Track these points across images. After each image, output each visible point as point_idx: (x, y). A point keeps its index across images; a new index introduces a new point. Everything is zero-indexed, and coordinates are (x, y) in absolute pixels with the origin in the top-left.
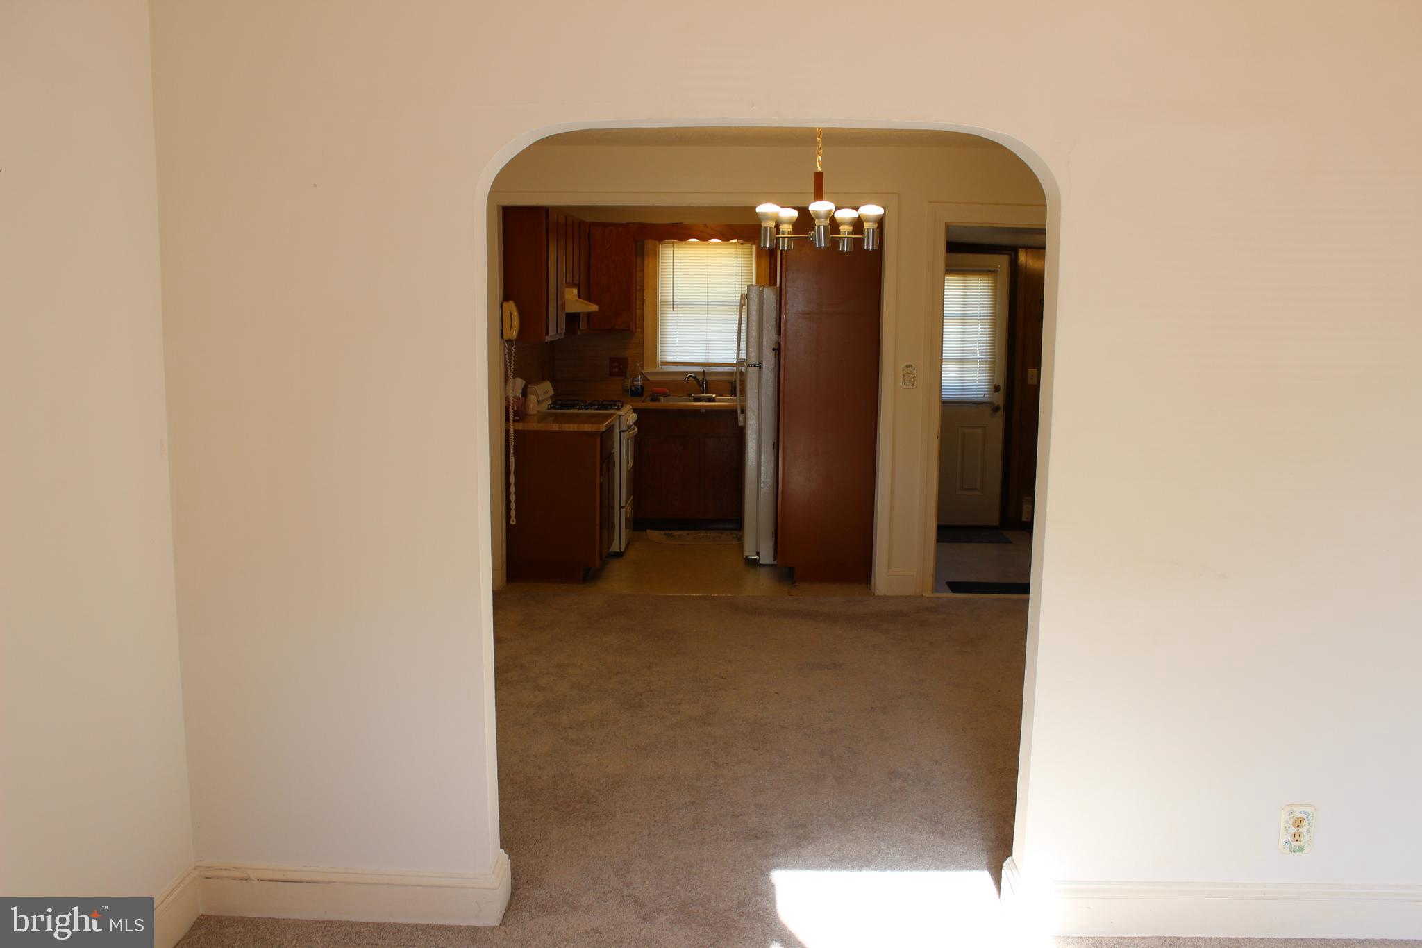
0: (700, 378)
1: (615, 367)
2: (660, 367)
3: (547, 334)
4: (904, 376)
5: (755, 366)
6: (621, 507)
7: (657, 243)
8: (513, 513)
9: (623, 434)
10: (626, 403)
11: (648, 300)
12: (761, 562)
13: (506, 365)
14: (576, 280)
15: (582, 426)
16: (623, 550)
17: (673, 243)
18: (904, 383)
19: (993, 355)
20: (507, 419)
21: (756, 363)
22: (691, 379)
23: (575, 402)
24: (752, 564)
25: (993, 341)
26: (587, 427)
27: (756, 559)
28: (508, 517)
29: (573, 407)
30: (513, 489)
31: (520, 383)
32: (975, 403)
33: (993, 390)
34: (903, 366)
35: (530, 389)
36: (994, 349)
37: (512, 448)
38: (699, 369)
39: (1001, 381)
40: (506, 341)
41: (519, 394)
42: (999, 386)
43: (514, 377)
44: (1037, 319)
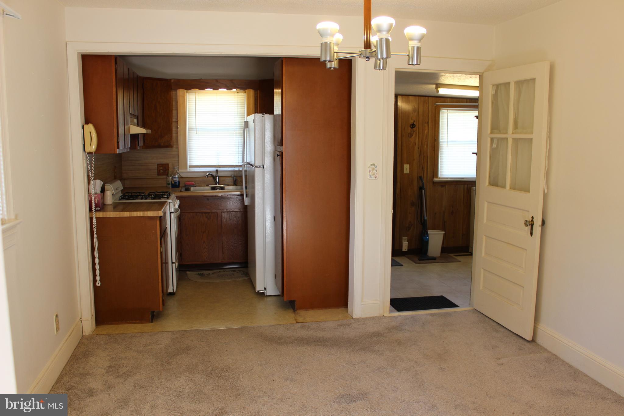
0: (214, 174)
1: (161, 170)
2: (189, 169)
3: (118, 148)
4: (370, 171)
5: (260, 167)
6: (172, 263)
7: (185, 91)
8: (98, 278)
9: (172, 215)
10: (172, 193)
11: (180, 128)
12: (268, 294)
13: (88, 171)
14: (136, 114)
15: (146, 212)
16: (175, 291)
17: (195, 92)
18: (370, 176)
20: (91, 210)
21: (261, 165)
22: (209, 176)
23: (138, 194)
24: (262, 295)
26: (150, 214)
27: (264, 292)
28: (95, 281)
29: (136, 197)
30: (97, 261)
31: (99, 183)
34: (369, 165)
35: (107, 187)
37: (95, 231)
38: (214, 169)
40: (88, 153)
41: (99, 191)
43: (94, 179)
44: (408, 136)
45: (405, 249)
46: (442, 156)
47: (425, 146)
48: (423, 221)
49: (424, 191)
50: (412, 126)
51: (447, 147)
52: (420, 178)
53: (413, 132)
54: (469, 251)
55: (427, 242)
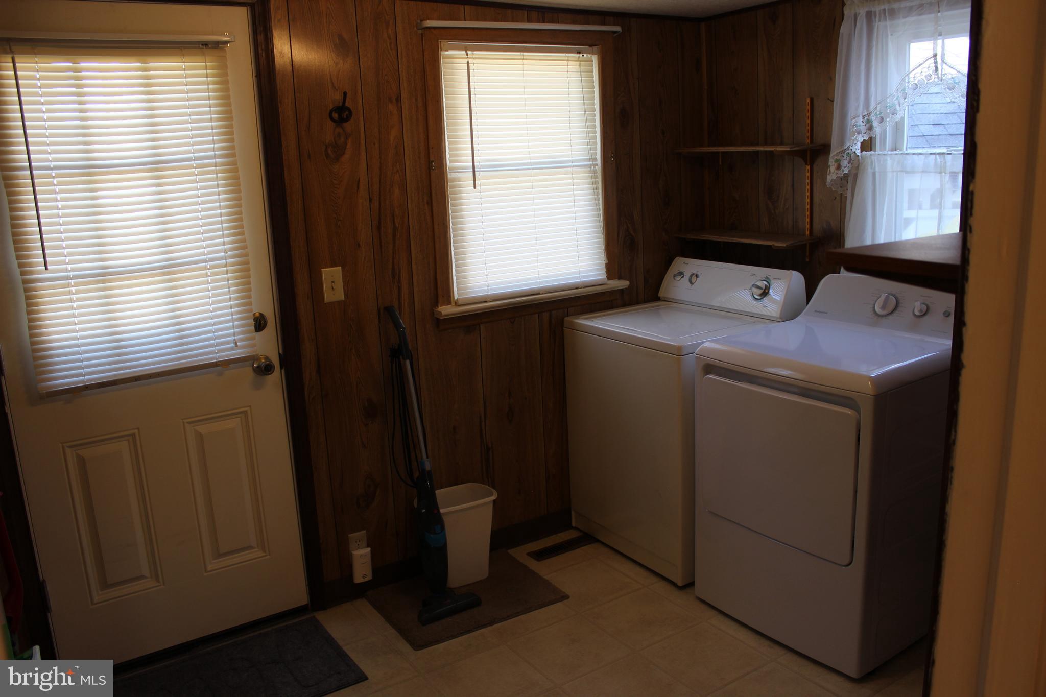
19: (242, 247)
25: (237, 219)
32: (215, 364)
33: (253, 328)
36: (242, 234)
39: (266, 304)
42: (262, 315)
44: (327, 155)
45: (365, 576)
46: (462, 223)
47: (397, 191)
48: (416, 474)
49: (408, 362)
50: (340, 116)
51: (475, 188)
52: (388, 313)
53: (342, 139)
54: (571, 524)
55: (442, 550)
